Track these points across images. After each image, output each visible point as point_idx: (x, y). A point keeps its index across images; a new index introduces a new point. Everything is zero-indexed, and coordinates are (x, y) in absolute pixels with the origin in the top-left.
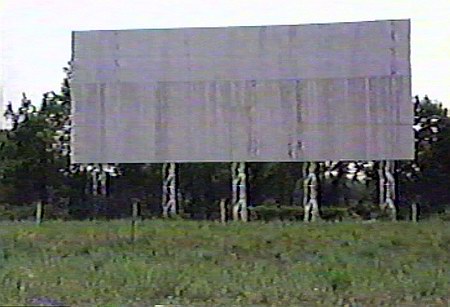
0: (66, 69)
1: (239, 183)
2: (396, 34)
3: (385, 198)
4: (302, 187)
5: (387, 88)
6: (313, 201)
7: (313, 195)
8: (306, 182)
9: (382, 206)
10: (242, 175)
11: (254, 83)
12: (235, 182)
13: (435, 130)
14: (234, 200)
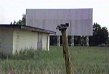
0: (23, 15)
1: (59, 40)
2: (90, 11)
3: (87, 43)
4: (71, 40)
5: (88, 22)
6: (73, 43)
7: (73, 42)
8: (72, 40)
9: (86, 44)
10: (59, 38)
11: (62, 20)
12: (58, 39)
13: (98, 30)
14: (57, 43)
